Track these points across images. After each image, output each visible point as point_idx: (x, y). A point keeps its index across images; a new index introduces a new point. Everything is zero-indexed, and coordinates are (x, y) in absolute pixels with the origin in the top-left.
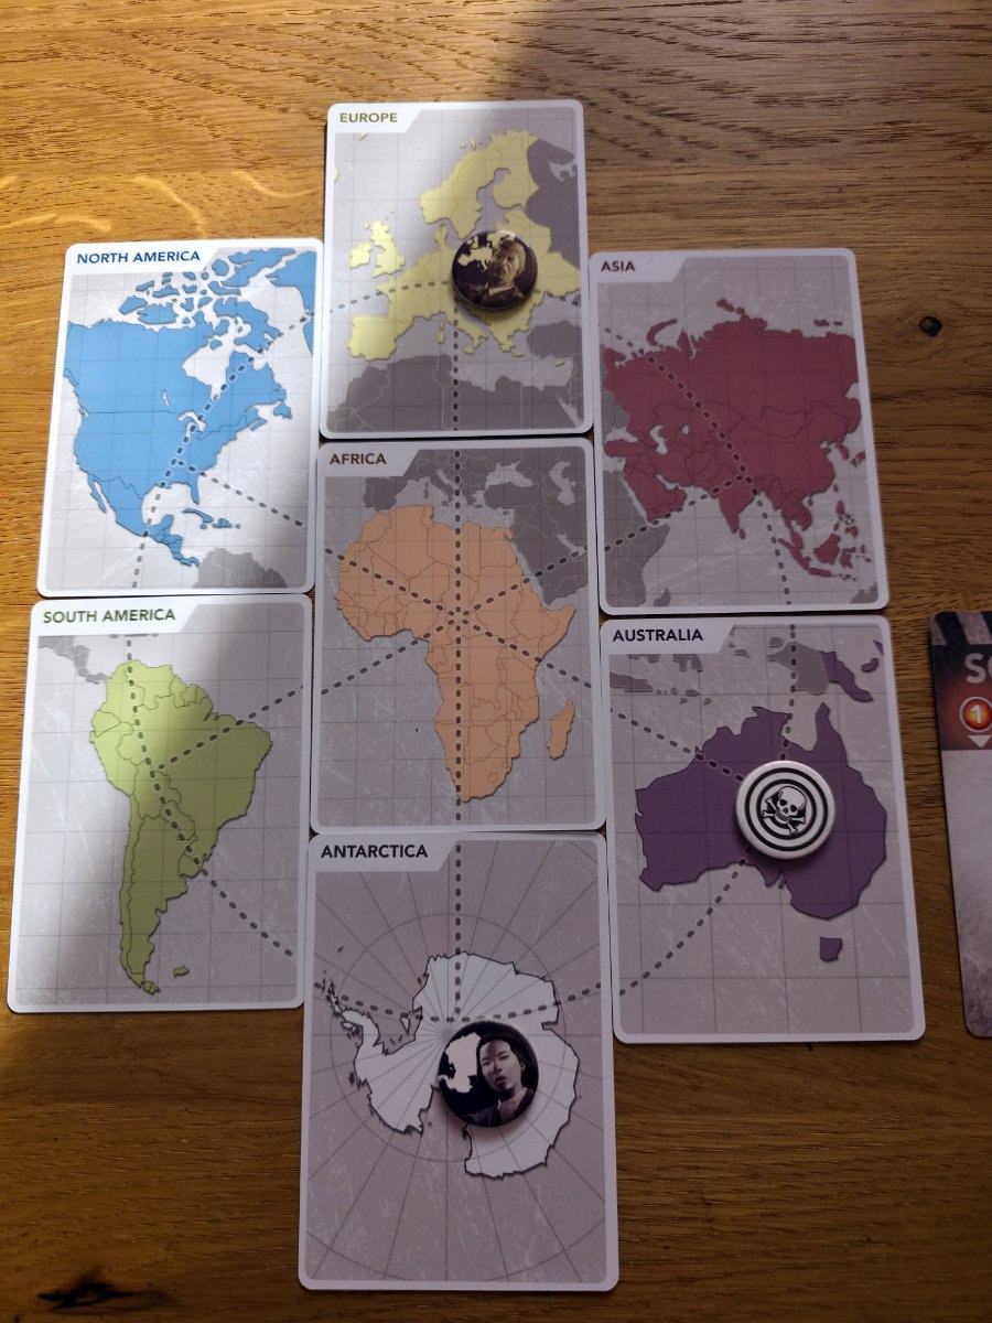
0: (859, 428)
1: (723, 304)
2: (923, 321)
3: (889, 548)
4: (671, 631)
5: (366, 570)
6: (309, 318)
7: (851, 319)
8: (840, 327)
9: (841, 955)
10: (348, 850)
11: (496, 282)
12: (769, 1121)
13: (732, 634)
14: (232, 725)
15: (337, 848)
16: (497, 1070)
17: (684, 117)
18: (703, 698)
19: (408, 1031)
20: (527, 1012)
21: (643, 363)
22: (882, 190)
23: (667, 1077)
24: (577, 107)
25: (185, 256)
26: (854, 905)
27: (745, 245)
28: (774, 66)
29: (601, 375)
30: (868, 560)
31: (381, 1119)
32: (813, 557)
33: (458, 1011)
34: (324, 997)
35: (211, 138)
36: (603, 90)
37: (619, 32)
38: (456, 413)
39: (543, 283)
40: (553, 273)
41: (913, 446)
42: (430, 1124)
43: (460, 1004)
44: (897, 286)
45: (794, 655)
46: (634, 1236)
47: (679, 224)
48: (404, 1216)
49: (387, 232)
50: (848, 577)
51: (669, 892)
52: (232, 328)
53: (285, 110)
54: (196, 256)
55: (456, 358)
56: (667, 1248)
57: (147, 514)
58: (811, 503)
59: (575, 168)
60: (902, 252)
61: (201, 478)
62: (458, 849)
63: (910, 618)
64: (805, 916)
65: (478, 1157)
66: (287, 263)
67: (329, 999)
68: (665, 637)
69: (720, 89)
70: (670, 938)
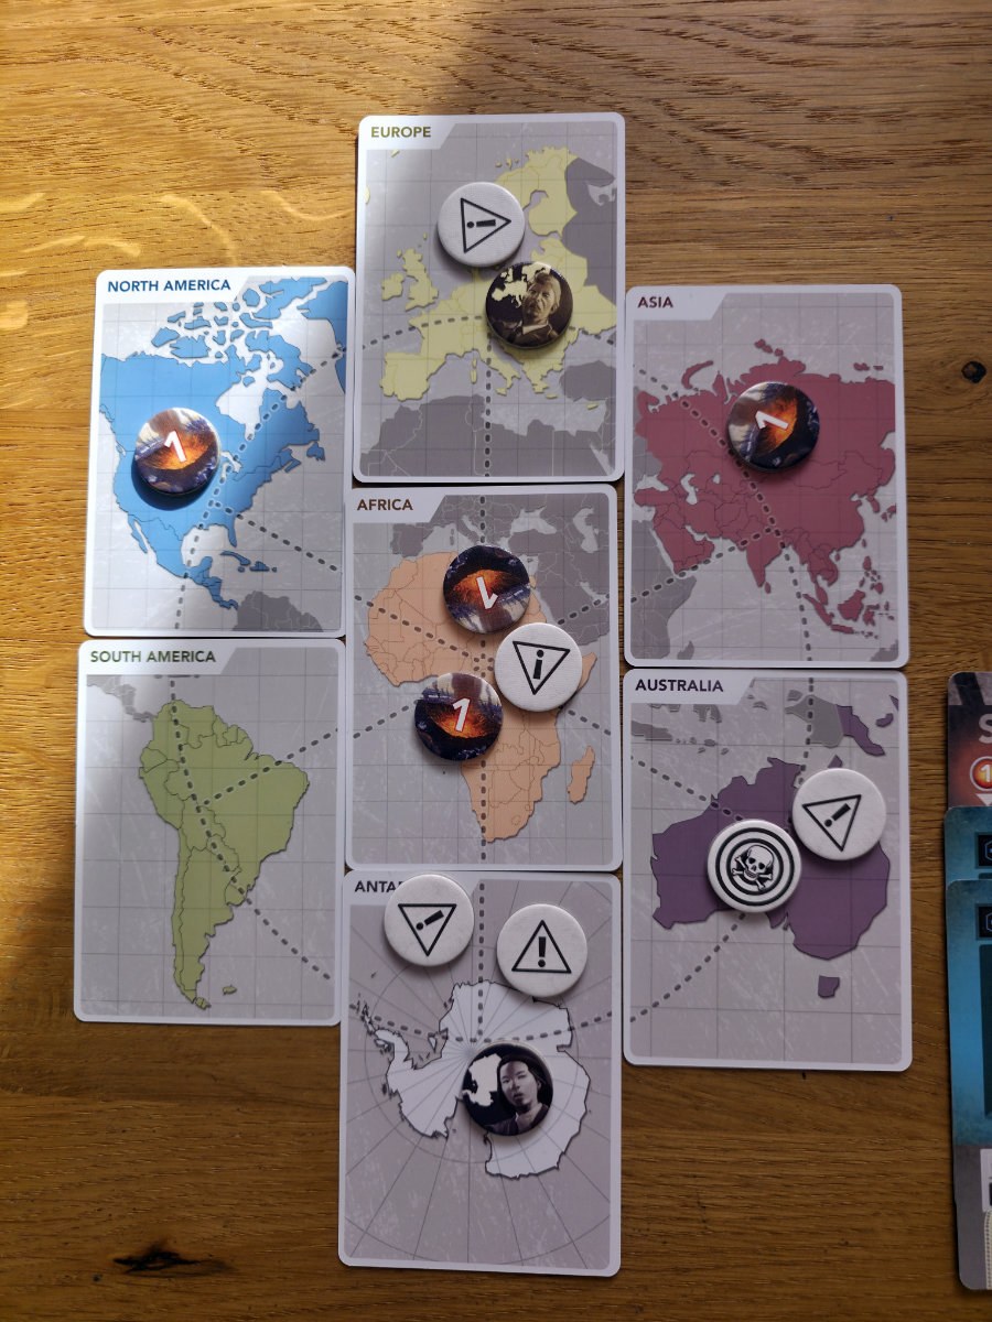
0: (892, 482)
1: (761, 345)
2: (966, 366)
3: (913, 605)
4: (693, 682)
5: (394, 617)
6: (341, 354)
7: (892, 363)
8: (880, 372)
9: (837, 993)
10: (379, 886)
11: (530, 320)
12: (763, 1138)
13: (751, 686)
14: (271, 765)
15: (369, 883)
16: (515, 1088)
17: (732, 134)
18: (721, 748)
19: (435, 1049)
20: (544, 1036)
21: (678, 406)
22: (933, 219)
23: (672, 1097)
24: (618, 120)
25: (216, 285)
26: (853, 947)
28: (831, 74)
29: (634, 419)
30: (892, 618)
31: (410, 1125)
32: (837, 613)
33: (480, 1033)
34: (358, 1017)
35: (238, 153)
36: (647, 101)
37: (667, 33)
38: (487, 457)
39: (577, 320)
40: (588, 308)
41: (945, 500)
42: (454, 1131)
43: (482, 1027)
44: (943, 327)
45: (811, 709)
46: (635, 1231)
47: (719, 255)
48: (431, 1207)
49: (420, 261)
50: (870, 634)
51: (680, 930)
52: (265, 364)
53: (314, 122)
54: (226, 285)
55: (488, 399)
56: (665, 1242)
57: (186, 556)
58: (838, 558)
59: (614, 192)
60: (951, 290)
61: (237, 520)
62: (482, 887)
63: (929, 676)
64: (807, 957)
65: (497, 1160)
66: (319, 293)
67: (363, 1019)
68: (686, 687)
69: (774, 102)
70: (679, 972)
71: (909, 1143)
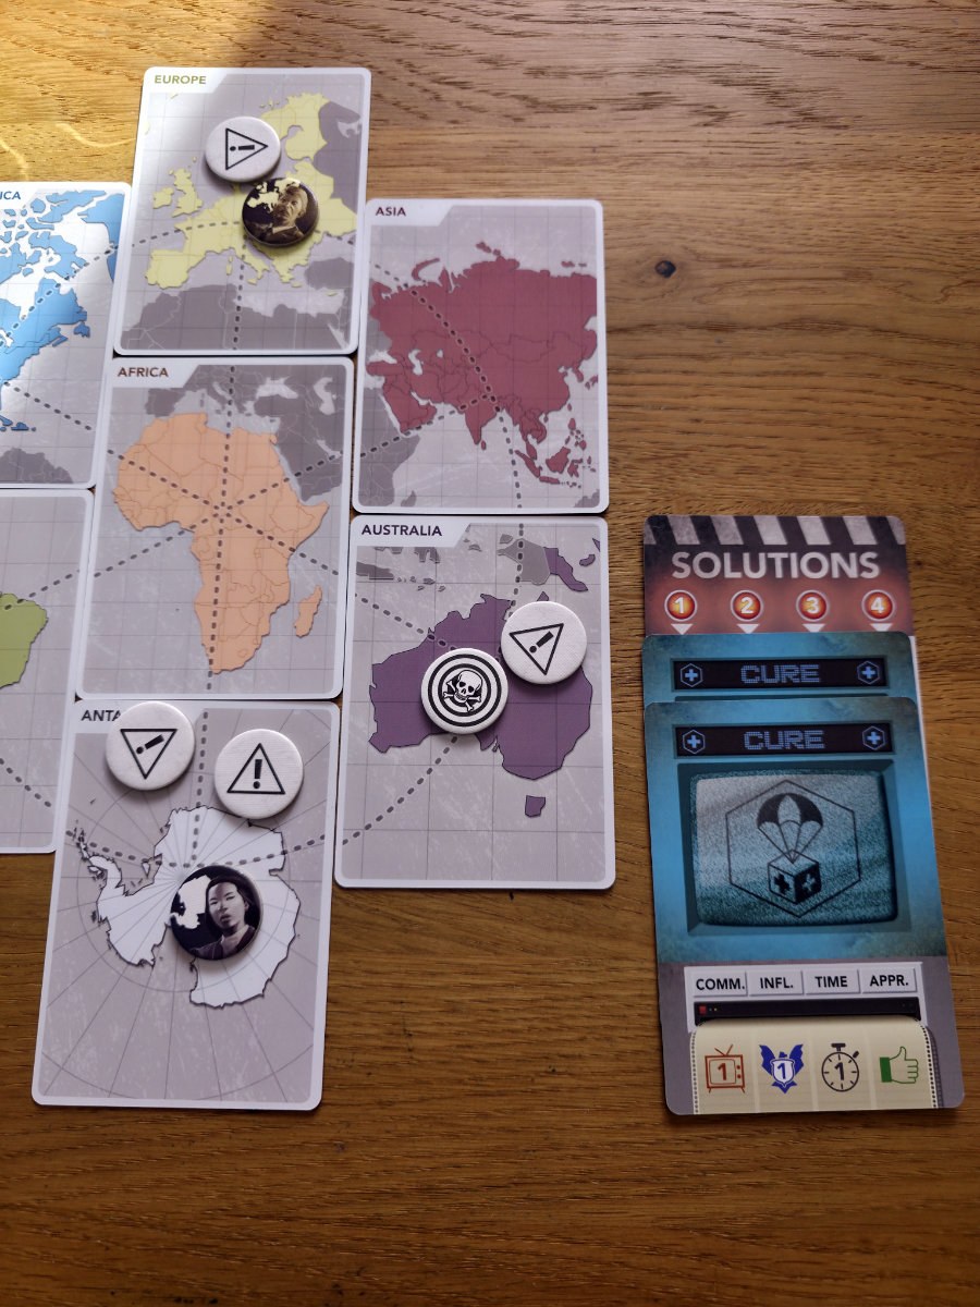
0: (594, 356)
1: (482, 246)
2: (659, 265)
3: (613, 461)
4: (414, 527)
5: (142, 469)
6: (113, 251)
7: (594, 262)
8: (584, 269)
9: (543, 811)
10: (106, 714)
11: (280, 222)
12: (468, 961)
13: (467, 530)
14: (13, 602)
15: (96, 712)
16: (223, 909)
17: (462, 85)
18: (438, 586)
19: (147, 875)
20: (257, 860)
21: (408, 295)
22: (631, 151)
23: (381, 921)
24: (366, 74)
25: (8, 196)
26: (558, 767)
27: (506, 196)
28: (545, 43)
29: (369, 304)
30: (593, 470)
31: (117, 953)
32: (545, 467)
33: (194, 858)
34: (74, 844)
35: (40, 95)
36: (391, 61)
37: (411, 11)
38: (236, 334)
39: (323, 224)
40: (332, 216)
41: (641, 372)
42: (161, 958)
43: (196, 852)
44: (639, 234)
45: (521, 550)
46: (341, 1062)
47: (448, 176)
48: (132, 1040)
49: (189, 178)
50: (574, 484)
51: (395, 754)
52: (44, 259)
53: (108, 73)
54: (17, 195)
55: (240, 288)
56: (369, 1074)
58: (546, 419)
59: (360, 127)
60: (646, 205)
61: (4, 387)
62: (205, 715)
63: (628, 521)
64: (515, 777)
65: (202, 988)
66: (98, 203)
67: (78, 845)
68: (408, 532)
69: (494, 62)
70: (392, 794)
71: (615, 964)
